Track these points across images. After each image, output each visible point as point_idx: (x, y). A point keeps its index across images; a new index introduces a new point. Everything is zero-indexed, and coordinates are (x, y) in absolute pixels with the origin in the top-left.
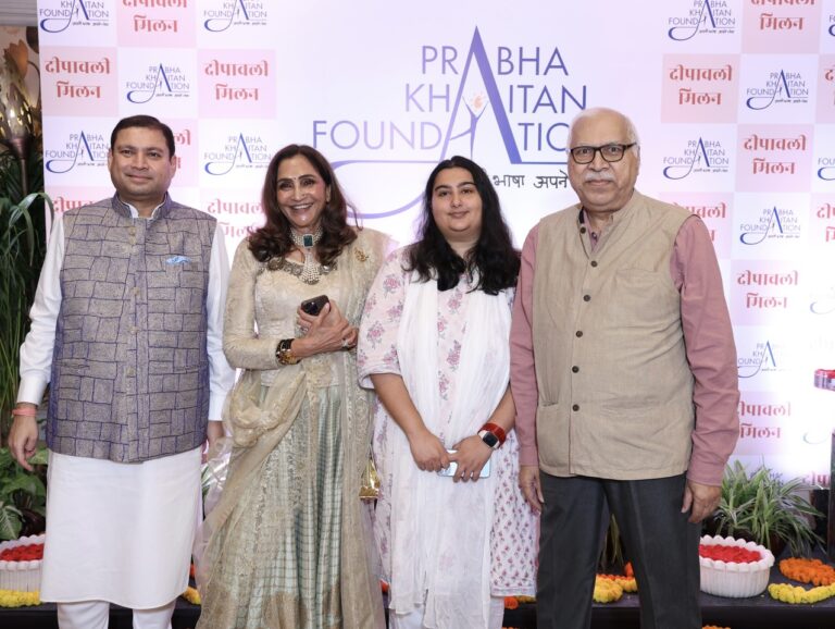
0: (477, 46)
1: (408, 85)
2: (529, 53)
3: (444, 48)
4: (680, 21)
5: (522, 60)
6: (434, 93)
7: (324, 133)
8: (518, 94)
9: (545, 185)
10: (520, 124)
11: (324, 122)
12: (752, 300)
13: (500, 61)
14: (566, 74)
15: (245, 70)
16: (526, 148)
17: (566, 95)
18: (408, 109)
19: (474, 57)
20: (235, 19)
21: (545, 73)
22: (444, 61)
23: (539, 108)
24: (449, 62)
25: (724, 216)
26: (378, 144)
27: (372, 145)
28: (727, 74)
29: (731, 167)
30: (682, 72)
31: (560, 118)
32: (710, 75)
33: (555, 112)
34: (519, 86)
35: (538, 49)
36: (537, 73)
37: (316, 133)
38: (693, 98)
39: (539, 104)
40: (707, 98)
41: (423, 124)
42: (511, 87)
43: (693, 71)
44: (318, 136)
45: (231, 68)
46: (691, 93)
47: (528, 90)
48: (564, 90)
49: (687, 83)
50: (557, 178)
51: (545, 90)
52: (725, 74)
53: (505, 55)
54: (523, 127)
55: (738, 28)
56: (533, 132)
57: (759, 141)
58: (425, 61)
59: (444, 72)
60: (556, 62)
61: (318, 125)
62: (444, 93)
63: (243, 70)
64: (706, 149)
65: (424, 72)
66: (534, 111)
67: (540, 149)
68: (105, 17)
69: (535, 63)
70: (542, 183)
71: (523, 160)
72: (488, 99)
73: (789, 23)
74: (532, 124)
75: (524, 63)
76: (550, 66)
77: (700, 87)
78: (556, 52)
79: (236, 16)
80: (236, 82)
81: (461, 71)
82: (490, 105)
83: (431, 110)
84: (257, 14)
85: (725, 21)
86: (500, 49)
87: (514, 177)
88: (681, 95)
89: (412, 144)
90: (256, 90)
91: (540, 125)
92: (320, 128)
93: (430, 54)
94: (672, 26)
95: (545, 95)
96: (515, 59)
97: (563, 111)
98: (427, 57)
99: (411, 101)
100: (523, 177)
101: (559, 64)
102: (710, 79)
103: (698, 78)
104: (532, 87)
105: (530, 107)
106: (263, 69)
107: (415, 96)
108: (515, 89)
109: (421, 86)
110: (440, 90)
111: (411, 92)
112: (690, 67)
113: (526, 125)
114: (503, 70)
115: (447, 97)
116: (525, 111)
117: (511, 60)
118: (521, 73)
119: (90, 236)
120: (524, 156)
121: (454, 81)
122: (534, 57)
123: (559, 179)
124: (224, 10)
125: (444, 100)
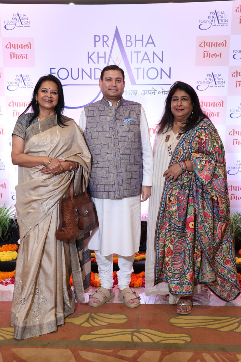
0: (117, 35)
1: (88, 53)
2: (139, 37)
3: (103, 36)
4: (204, 21)
5: (136, 40)
6: (99, 56)
7: (55, 73)
8: (135, 55)
9: (146, 94)
10: (135, 68)
11: (55, 68)
12: (235, 142)
13: (127, 41)
14: (155, 46)
15: (22, 47)
16: (138, 78)
17: (155, 55)
18: (89, 63)
19: (116, 40)
20: (17, 24)
21: (146, 46)
22: (103, 41)
23: (143, 61)
24: (105, 42)
25: (223, 106)
26: (77, 77)
28: (225, 44)
29: (226, 85)
30: (205, 44)
31: (152, 65)
32: (217, 45)
33: (150, 62)
34: (135, 52)
35: (143, 35)
36: (142, 46)
37: (51, 73)
38: (210, 55)
39: (143, 59)
40: (215, 55)
41: (95, 69)
42: (132, 52)
43: (209, 43)
45: (16, 46)
46: (209, 53)
47: (139, 53)
48: (154, 53)
49: (207, 48)
50: (151, 91)
51: (146, 53)
52: (223, 44)
53: (129, 38)
54: (137, 69)
55: (229, 23)
56: (141, 71)
57: (238, 74)
58: (95, 42)
59: (103, 46)
60: (150, 41)
61: (52, 70)
62: (104, 56)
63: (21, 47)
64: (215, 77)
65: (95, 46)
66: (141, 62)
67: (144, 78)
69: (141, 42)
70: (145, 93)
71: (137, 83)
72: (122, 57)
74: (141, 68)
75: (137, 42)
76: (148, 43)
77: (212, 50)
78: (150, 36)
79: (17, 23)
80: (18, 52)
81: (110, 46)
82: (122, 60)
83: (98, 63)
84: (26, 22)
85: (224, 21)
86: (127, 36)
87: (133, 91)
88: (204, 54)
89: (91, 77)
90: (27, 55)
91: (144, 68)
93: (97, 39)
94: (200, 23)
95: (146, 55)
96: (133, 40)
97: (153, 62)
98: (96, 40)
99: (90, 59)
100: (137, 91)
101: (152, 42)
102: (217, 46)
103: (212, 47)
104: (140, 52)
106: (29, 46)
107: (91, 57)
109: (94, 52)
110: (102, 54)
111: (90, 55)
113: (138, 69)
114: (128, 45)
115: (105, 57)
116: (137, 63)
117: (131, 40)
118: (135, 46)
119: (95, 115)
120: (137, 82)
121: (108, 50)
122: (141, 39)
123: (152, 92)
124: (12, 21)
125: (104, 59)
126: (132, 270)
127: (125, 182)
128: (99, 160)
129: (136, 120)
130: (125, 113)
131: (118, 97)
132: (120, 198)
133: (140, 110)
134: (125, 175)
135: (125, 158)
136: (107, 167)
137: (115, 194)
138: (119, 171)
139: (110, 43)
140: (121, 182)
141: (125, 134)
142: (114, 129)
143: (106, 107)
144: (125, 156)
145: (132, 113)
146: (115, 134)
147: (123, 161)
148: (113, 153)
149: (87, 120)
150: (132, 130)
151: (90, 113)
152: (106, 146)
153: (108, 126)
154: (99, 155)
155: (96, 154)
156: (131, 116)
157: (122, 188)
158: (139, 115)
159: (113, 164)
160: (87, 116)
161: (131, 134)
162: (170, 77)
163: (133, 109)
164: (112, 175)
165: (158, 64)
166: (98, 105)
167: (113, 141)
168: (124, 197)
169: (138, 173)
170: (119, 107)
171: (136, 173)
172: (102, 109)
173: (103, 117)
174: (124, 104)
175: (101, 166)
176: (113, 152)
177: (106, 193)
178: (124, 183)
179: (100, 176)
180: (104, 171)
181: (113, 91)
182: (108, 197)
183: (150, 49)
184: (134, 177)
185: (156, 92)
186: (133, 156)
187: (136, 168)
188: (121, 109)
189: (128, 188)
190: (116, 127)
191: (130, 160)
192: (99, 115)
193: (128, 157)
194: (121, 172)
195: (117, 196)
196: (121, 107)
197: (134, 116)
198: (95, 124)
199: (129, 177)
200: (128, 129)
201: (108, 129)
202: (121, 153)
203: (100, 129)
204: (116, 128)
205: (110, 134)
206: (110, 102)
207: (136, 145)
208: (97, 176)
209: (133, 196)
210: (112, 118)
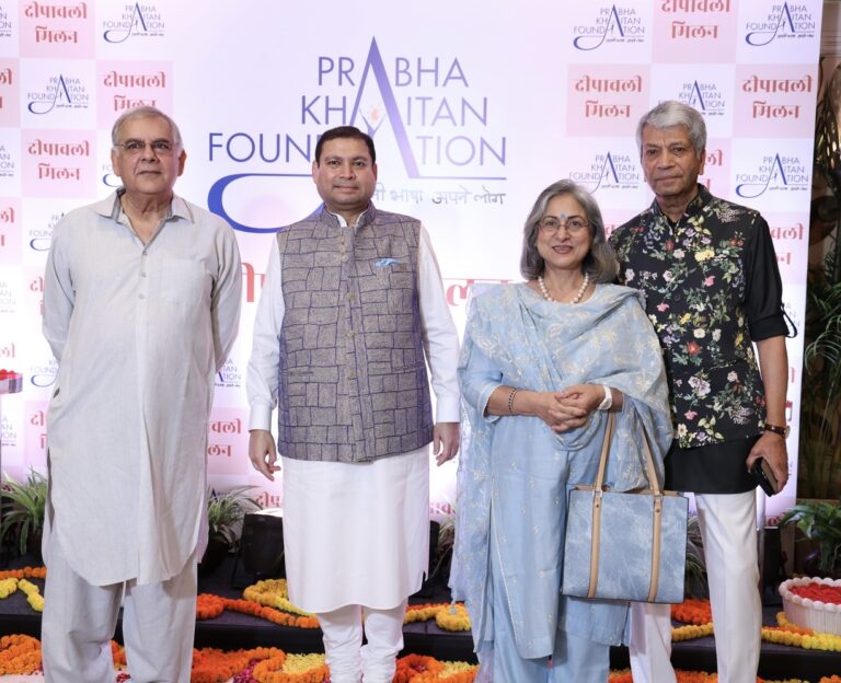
0: (374, 57)
1: (304, 98)
2: (428, 64)
3: (341, 59)
4: (586, 30)
5: (420, 71)
6: (330, 106)
7: (220, 146)
8: (417, 105)
9: (444, 201)
10: (418, 137)
11: (221, 134)
13: (398, 72)
14: (466, 85)
15: (143, 82)
16: (424, 162)
17: (466, 107)
18: (304, 122)
19: (371, 70)
20: (134, 30)
21: (444, 85)
22: (341, 72)
23: (438, 120)
24: (346, 73)
26: (273, 157)
27: (267, 158)
28: (636, 85)
30: (589, 83)
31: (460, 131)
32: (618, 86)
33: (455, 124)
34: (417, 98)
35: (437, 60)
36: (436, 84)
37: (212, 146)
38: (600, 111)
39: (438, 116)
40: (614, 110)
42: (409, 99)
43: (600, 82)
44: (214, 149)
45: (129, 79)
46: (598, 105)
47: (427, 102)
48: (464, 102)
49: (593, 94)
50: (456, 193)
51: (444, 101)
52: (634, 86)
54: (421, 140)
55: (648, 36)
56: (431, 144)
58: (321, 72)
59: (340, 83)
60: (456, 73)
61: (214, 137)
62: (341, 106)
63: (140, 82)
64: (615, 164)
65: (320, 83)
66: (433, 124)
67: (439, 163)
68: (8, 28)
69: (433, 74)
70: (442, 198)
71: (422, 174)
72: (385, 111)
73: (703, 31)
74: (431, 138)
75: (423, 74)
76: (449, 77)
77: (607, 98)
78: (456, 63)
79: (134, 27)
80: (134, 93)
81: (358, 82)
82: (387, 118)
83: (327, 122)
84: (155, 25)
85: (634, 30)
86: (398, 60)
87: (412, 193)
88: (587, 107)
89: (308, 157)
90: (154, 102)
91: (439, 138)
92: (216, 140)
93: (326, 65)
94: (577, 34)
95: (444, 107)
96: (413, 70)
97: (463, 124)
98: (324, 69)
99: (307, 113)
100: (421, 192)
101: (459, 75)
102: (618, 90)
103: (606, 90)
104: (430, 98)
105: (429, 119)
106: (161, 81)
107: (312, 109)
108: (413, 100)
109: (317, 98)
110: (336, 102)
111: (307, 105)
112: (597, 78)
113: (424, 138)
114: (401, 81)
115: (343, 109)
116: (423, 123)
117: (409, 71)
118: (419, 84)
119: (303, 250)
120: (422, 170)
121: (351, 93)
122: (433, 68)
123: (459, 195)
124: (122, 21)
125: (341, 113)
126: (400, 645)
127: (380, 418)
128: (313, 363)
129: (406, 261)
130: (378, 245)
131: (361, 205)
132: (368, 460)
133: (416, 235)
134: (379, 402)
135: (378, 358)
136: (332, 380)
137: (354, 451)
138: (365, 391)
139: (356, 75)
140: (369, 420)
141: (378, 296)
142: (350, 283)
143: (330, 230)
144: (380, 352)
145: (396, 243)
146: (354, 297)
147: (374, 365)
148: (347, 345)
149: (283, 263)
150: (398, 286)
151: (290, 245)
152: (332, 329)
153: (337, 277)
154: (313, 352)
155: (306, 347)
156: (394, 250)
157: (372, 434)
158: (414, 248)
159: (348, 372)
160: (284, 254)
161: (394, 296)
162: (503, 160)
163: (400, 233)
164: (346, 402)
165: (474, 128)
166: (312, 225)
167: (347, 314)
168: (377, 457)
169: (414, 393)
170: (361, 229)
171: (408, 393)
172: (320, 236)
173: (324, 255)
174: (377, 221)
175: (319, 379)
176: (349, 344)
177: (330, 447)
178: (376, 421)
179: (316, 404)
180: (325, 392)
181: (344, 190)
182: (335, 457)
183: (455, 91)
184: (403, 404)
185: (468, 196)
186: (400, 352)
187: (409, 382)
188: (369, 232)
189: (388, 434)
190: (356, 280)
191: (391, 362)
192: (314, 249)
193: (388, 354)
194: (369, 394)
195: (359, 455)
196: (369, 228)
197: (401, 250)
198: (303, 274)
199: (390, 403)
200: (386, 283)
201: (336, 286)
202: (368, 345)
203: (317, 285)
204: (356, 282)
205: (341, 297)
206: (340, 218)
207: (407, 323)
208: (309, 404)
209: (402, 451)
210: (345, 258)
